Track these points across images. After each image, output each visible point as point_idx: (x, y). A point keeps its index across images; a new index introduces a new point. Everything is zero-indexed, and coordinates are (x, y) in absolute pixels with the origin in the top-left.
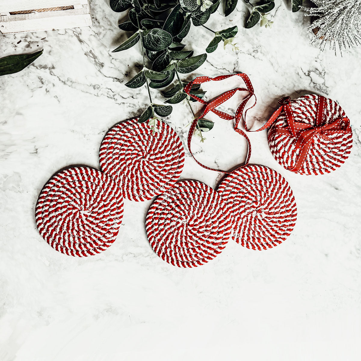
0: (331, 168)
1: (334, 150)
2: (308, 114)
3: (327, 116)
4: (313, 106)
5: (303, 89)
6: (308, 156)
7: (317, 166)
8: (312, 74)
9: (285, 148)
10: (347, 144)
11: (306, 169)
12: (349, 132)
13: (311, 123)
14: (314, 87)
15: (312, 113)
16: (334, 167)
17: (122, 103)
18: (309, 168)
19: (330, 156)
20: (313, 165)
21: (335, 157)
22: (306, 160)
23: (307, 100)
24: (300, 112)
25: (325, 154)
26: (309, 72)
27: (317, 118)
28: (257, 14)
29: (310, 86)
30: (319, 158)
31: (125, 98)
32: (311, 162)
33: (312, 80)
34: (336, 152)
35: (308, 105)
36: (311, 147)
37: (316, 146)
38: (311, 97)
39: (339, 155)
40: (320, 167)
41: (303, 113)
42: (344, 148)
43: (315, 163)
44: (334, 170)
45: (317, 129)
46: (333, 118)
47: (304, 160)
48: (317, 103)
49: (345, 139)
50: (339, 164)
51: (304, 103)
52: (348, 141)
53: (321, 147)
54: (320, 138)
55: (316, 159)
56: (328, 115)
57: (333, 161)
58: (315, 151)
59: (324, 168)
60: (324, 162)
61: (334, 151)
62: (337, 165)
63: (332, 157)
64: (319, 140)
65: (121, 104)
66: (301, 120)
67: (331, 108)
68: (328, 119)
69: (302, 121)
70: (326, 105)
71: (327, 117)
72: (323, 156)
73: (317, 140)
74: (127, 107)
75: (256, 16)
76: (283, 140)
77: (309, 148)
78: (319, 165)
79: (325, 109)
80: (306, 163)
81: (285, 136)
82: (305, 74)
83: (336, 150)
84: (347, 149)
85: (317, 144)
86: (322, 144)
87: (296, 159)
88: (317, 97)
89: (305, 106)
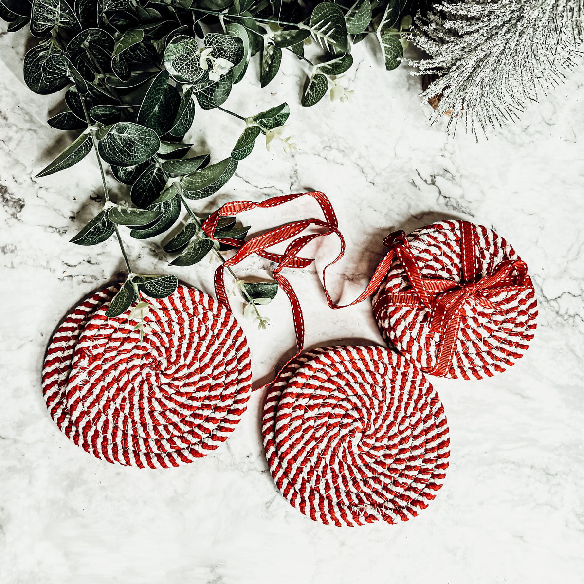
0: (506, 363)
1: (505, 325)
2: (446, 261)
3: (481, 259)
4: (453, 244)
5: (426, 210)
6: (459, 343)
7: (478, 361)
8: (438, 180)
9: (411, 333)
10: (528, 309)
11: (459, 370)
12: (528, 287)
13: (453, 276)
14: (447, 205)
15: (454, 256)
16: (511, 359)
18: (464, 366)
19: (501, 338)
20: (471, 361)
21: (509, 338)
22: (456, 352)
23: (440, 232)
24: (431, 258)
25: (491, 335)
26: (433, 176)
27: (463, 266)
28: (322, 79)
29: (438, 204)
30: (481, 344)
31: (73, 265)
32: (466, 354)
33: (440, 193)
34: (510, 328)
35: (442, 242)
36: (462, 325)
37: (470, 322)
38: (446, 226)
39: (516, 335)
40: (485, 362)
41: (436, 260)
42: (523, 319)
43: (473, 356)
44: (512, 364)
45: (467, 289)
46: (493, 262)
47: (451, 352)
48: (460, 236)
49: (522, 302)
50: (519, 351)
51: (435, 239)
52: (528, 303)
53: (480, 322)
54: (476, 305)
55: (474, 348)
56: (484, 257)
57: (506, 347)
58: (469, 332)
59: (492, 364)
60: (491, 352)
61: (505, 328)
62: (516, 355)
63: (505, 340)
64: (474, 310)
65: (66, 278)
66: (433, 272)
67: (487, 243)
68: (485, 266)
69: (435, 274)
70: (477, 238)
71: (482, 263)
72: (486, 339)
73: (471, 309)
74: (79, 284)
75: (320, 82)
76: (404, 317)
77: (457, 327)
78: (482, 358)
79: (476, 246)
80: (457, 357)
81: (407, 308)
82: (426, 181)
83: (510, 326)
84: (529, 320)
85: (472, 318)
86: (481, 317)
87: (435, 353)
88: (457, 225)
89: (438, 244)
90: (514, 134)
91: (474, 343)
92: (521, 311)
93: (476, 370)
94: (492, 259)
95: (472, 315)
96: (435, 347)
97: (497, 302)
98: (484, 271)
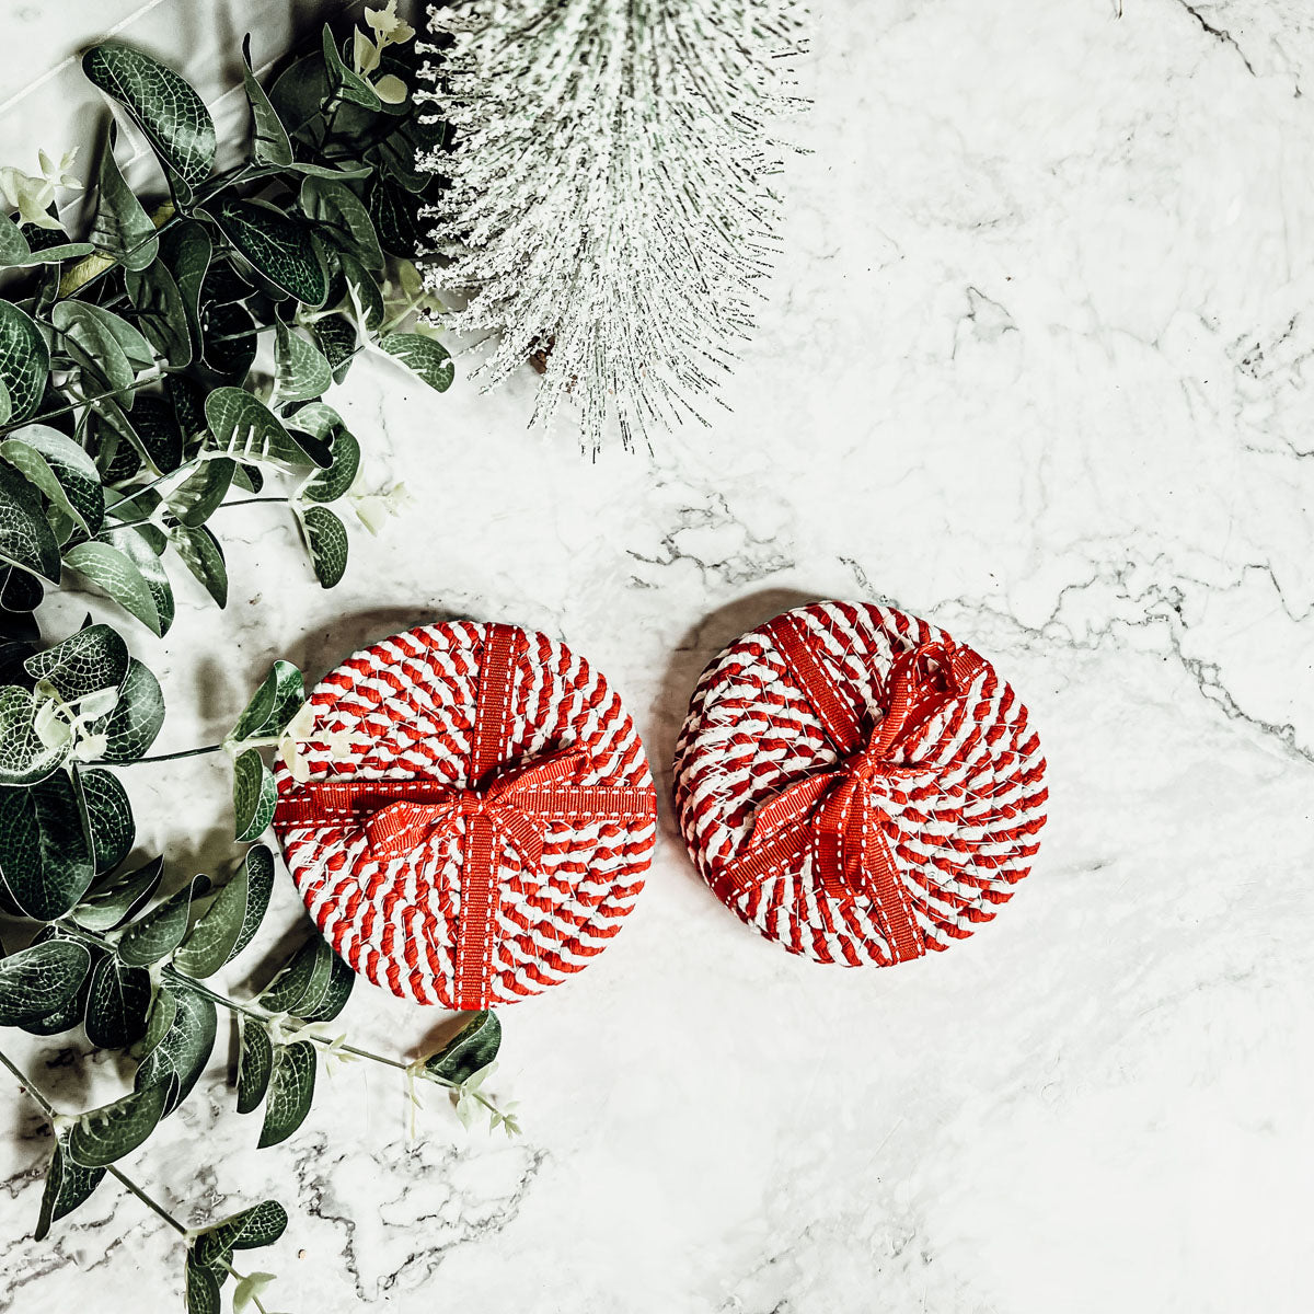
0: (1022, 855)
1: (976, 783)
2: (786, 733)
3: (851, 682)
4: (779, 688)
6: (908, 881)
7: (967, 892)
8: (683, 542)
9: (809, 923)
10: (1001, 719)
11: (943, 932)
12: (975, 672)
13: (818, 755)
14: (729, 582)
15: (794, 714)
16: (1028, 840)
17: (111, 1248)
18: (947, 917)
19: (984, 815)
20: (952, 898)
21: (999, 803)
22: (914, 903)
23: (740, 682)
24: (753, 748)
25: (960, 823)
26: (668, 540)
27: (823, 722)
28: (322, 517)
29: (712, 591)
30: (953, 856)
31: (106, 1217)
32: (937, 893)
33: (700, 564)
35: (755, 700)
36: (893, 843)
37: (906, 825)
38: (744, 658)
39: (1009, 785)
40: (981, 883)
41: (766, 745)
42: (1002, 745)
43: (953, 887)
45: (857, 773)
46: (877, 672)
47: (906, 908)
48: (781, 662)
49: (981, 711)
51: (737, 702)
52: (995, 704)
53: (923, 812)
54: (896, 783)
55: (943, 871)
56: (853, 674)
57: (1005, 824)
58: (916, 846)
59: (998, 877)
60: (980, 856)
61: (980, 790)
62: (1032, 827)
63: (994, 812)
64: (897, 796)
65: (110, 1253)
66: (775, 774)
67: (843, 640)
68: (866, 692)
69: (782, 775)
70: (816, 644)
71: (858, 688)
72: (956, 837)
73: (892, 799)
74: (143, 1247)
75: (323, 524)
76: (777, 899)
77: (886, 855)
78: (971, 881)
79: (827, 663)
80: (923, 911)
81: (771, 881)
82: (659, 561)
83: (985, 778)
84: (1015, 737)
85: (903, 814)
86: (919, 802)
87: (878, 932)
88: (764, 642)
89: (750, 709)
90: (772, 332)
91: (938, 862)
92: (989, 733)
93: (974, 910)
94: (870, 666)
95: (900, 808)
96: (869, 921)
97: (933, 747)
98: (871, 703)
